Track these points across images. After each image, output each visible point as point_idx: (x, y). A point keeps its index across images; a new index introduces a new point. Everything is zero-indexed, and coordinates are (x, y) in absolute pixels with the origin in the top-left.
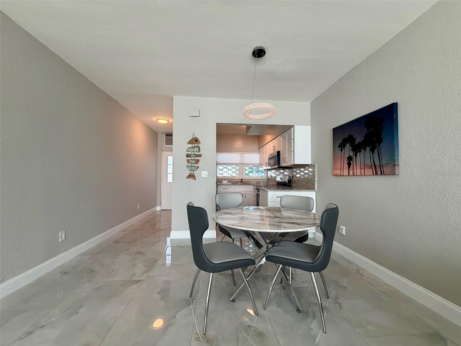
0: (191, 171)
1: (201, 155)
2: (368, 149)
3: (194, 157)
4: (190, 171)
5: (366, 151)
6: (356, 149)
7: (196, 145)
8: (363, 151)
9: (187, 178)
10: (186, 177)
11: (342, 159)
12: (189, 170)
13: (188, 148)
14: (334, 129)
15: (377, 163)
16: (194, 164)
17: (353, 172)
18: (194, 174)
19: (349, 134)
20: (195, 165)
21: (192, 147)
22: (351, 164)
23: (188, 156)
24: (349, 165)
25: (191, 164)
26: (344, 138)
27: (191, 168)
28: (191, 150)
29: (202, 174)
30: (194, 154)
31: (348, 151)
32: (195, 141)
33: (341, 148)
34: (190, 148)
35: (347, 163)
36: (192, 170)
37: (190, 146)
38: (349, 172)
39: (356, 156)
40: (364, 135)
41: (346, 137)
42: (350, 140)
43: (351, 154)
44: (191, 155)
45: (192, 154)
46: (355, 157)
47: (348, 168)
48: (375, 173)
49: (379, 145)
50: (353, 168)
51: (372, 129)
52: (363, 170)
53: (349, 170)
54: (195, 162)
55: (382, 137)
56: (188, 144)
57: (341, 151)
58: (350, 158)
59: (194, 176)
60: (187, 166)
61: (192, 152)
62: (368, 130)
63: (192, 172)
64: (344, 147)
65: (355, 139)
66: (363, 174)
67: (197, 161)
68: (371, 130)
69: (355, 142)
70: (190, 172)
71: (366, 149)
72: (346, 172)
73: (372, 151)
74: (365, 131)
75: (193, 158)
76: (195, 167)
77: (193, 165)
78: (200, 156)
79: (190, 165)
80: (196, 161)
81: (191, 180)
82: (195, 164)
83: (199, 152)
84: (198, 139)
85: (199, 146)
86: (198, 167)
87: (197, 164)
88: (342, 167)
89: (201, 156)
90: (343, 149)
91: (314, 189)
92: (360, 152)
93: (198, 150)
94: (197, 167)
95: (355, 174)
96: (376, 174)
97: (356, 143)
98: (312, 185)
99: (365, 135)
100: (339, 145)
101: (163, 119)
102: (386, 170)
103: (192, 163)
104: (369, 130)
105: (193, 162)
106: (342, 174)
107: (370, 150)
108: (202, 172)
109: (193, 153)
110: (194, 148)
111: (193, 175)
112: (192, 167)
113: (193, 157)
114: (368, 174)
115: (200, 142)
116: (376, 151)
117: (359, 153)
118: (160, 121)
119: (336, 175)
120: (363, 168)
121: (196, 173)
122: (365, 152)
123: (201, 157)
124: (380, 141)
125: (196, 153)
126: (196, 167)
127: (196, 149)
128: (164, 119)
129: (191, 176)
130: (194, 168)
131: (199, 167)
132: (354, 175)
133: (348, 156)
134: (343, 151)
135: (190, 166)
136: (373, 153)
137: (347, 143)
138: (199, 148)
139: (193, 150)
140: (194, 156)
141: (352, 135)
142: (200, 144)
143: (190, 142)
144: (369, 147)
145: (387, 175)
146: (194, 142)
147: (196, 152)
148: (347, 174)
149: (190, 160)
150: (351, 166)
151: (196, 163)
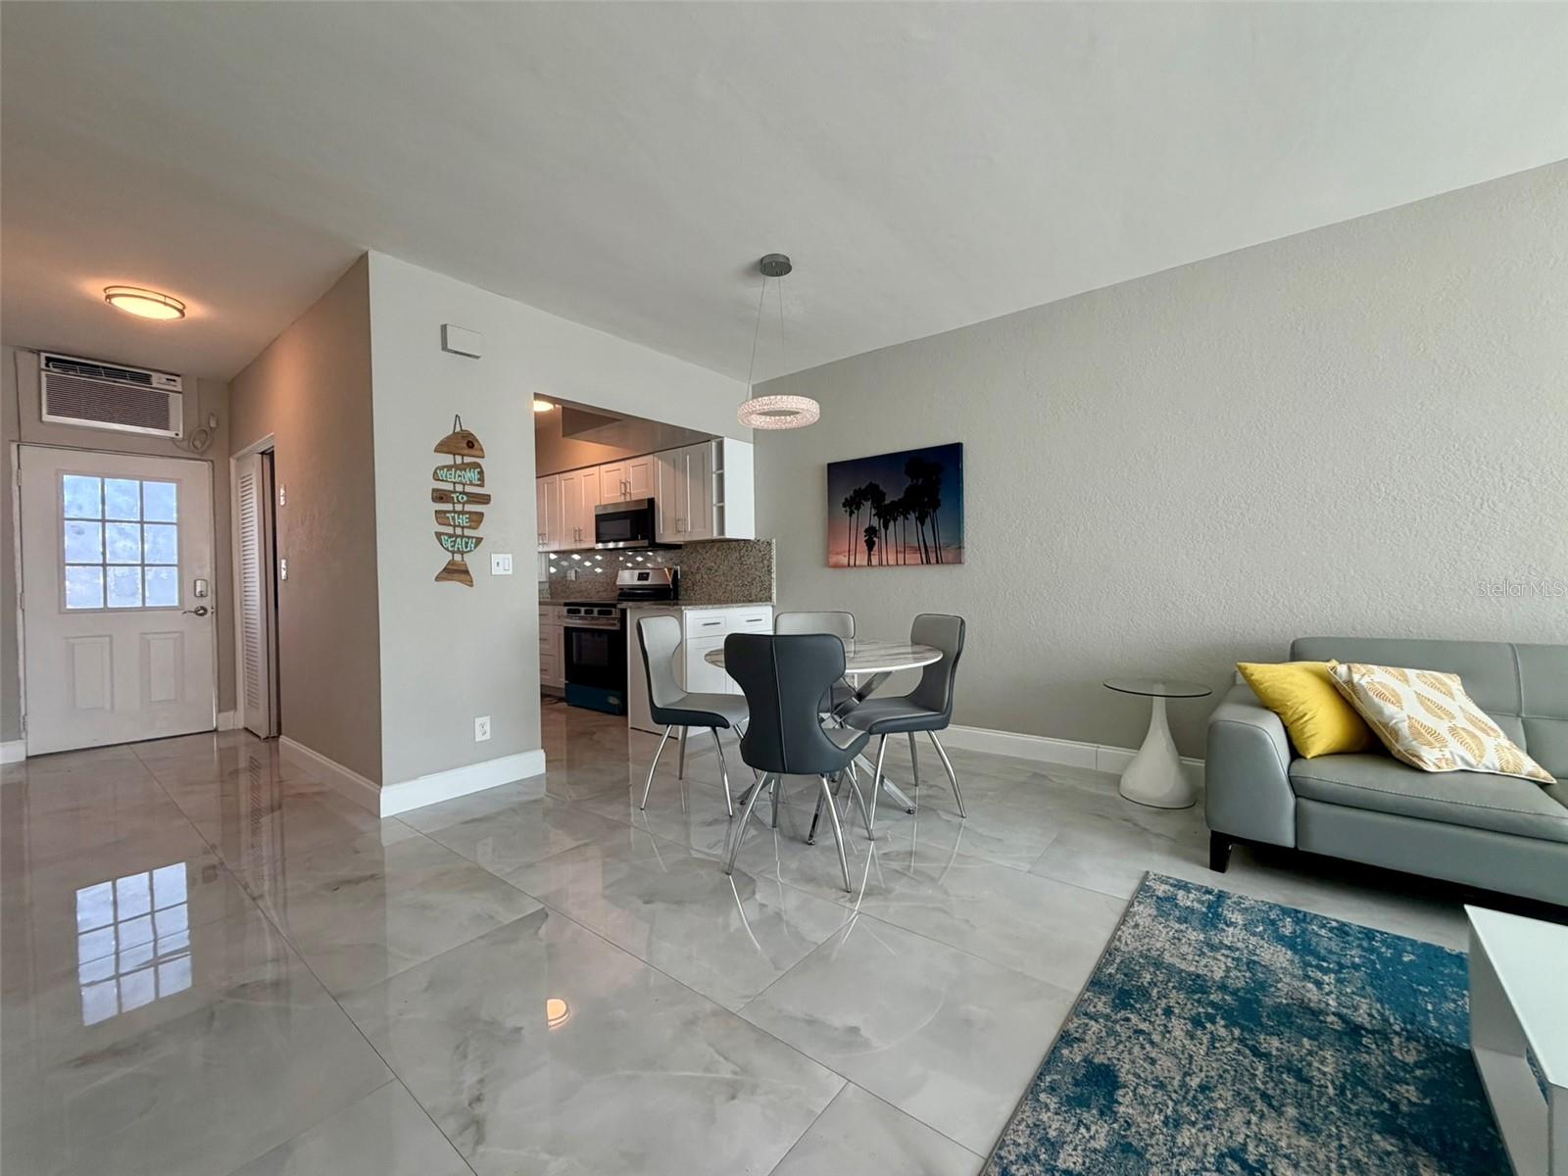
0: (453, 553)
1: (489, 496)
2: (912, 516)
3: (464, 504)
4: (450, 554)
5: (907, 519)
6: (887, 514)
7: (467, 460)
8: (900, 519)
9: (438, 579)
10: (434, 578)
11: (853, 532)
12: (447, 549)
13: (442, 468)
14: (829, 465)
15: (930, 542)
16: (463, 528)
17: (881, 560)
18: (465, 565)
19: (871, 483)
20: (467, 532)
21: (456, 467)
22: (874, 543)
23: (440, 496)
24: (870, 545)
25: (455, 526)
26: (857, 488)
27: (455, 541)
28: (453, 476)
29: (494, 565)
30: (463, 493)
31: (867, 516)
32: (463, 443)
33: (850, 508)
34: (449, 468)
35: (866, 541)
36: (459, 552)
37: (448, 460)
38: (869, 560)
39: (886, 528)
40: (904, 489)
41: (863, 487)
42: (873, 494)
43: (875, 522)
44: (454, 495)
45: (455, 492)
46: (883, 529)
47: (867, 552)
48: (925, 561)
49: (934, 511)
50: (880, 551)
51: (921, 481)
52: (901, 556)
53: (870, 555)
54: (470, 519)
55: (940, 497)
56: (436, 451)
57: (851, 515)
58: (871, 532)
59: (467, 572)
60: (438, 535)
61: (454, 483)
62: (912, 481)
63: (458, 557)
64: (858, 508)
65: (885, 494)
66: (901, 562)
67: (477, 519)
68: (917, 481)
69: (884, 500)
70: (449, 556)
71: (909, 516)
72: (862, 559)
73: (921, 520)
74: (908, 482)
75: (459, 507)
76: (469, 537)
77: (459, 531)
78: (485, 499)
79: (450, 530)
80: (474, 517)
81: (454, 586)
82: (467, 527)
83: (482, 485)
84: (477, 441)
85: (478, 466)
86: (479, 540)
87: (474, 529)
88: (853, 547)
89: (490, 500)
90: (856, 511)
91: (770, 599)
92: (895, 520)
93: (479, 480)
94: (477, 538)
95: (885, 562)
96: (927, 563)
97: (887, 502)
98: (761, 590)
99: (907, 489)
100: (843, 501)
101: (162, 299)
102: (946, 555)
103: (459, 526)
104: (915, 481)
105: (463, 520)
106: (852, 562)
107: (917, 518)
108: (495, 558)
109: (459, 488)
110: (461, 470)
111: (463, 568)
112: (459, 540)
113: (459, 502)
114: (912, 562)
115: (482, 450)
116: (928, 521)
117: (891, 524)
118: (125, 304)
119: (837, 566)
120: (901, 552)
121: (471, 561)
122: (906, 521)
123: (488, 503)
124: (936, 505)
125: (468, 489)
126: (473, 538)
127: (471, 475)
128: (168, 301)
129: (456, 572)
130: (467, 543)
131: (482, 539)
132: (881, 564)
133: (867, 526)
134: (854, 516)
135: (450, 536)
136: (922, 524)
137: (867, 500)
138: (481, 473)
139: (459, 476)
140: (465, 498)
141: (877, 486)
142: (483, 457)
143: (444, 447)
144: (914, 512)
145: (948, 563)
146: (462, 448)
147: (471, 484)
148: (866, 563)
149: (449, 512)
150: (876, 548)
151: (473, 524)
